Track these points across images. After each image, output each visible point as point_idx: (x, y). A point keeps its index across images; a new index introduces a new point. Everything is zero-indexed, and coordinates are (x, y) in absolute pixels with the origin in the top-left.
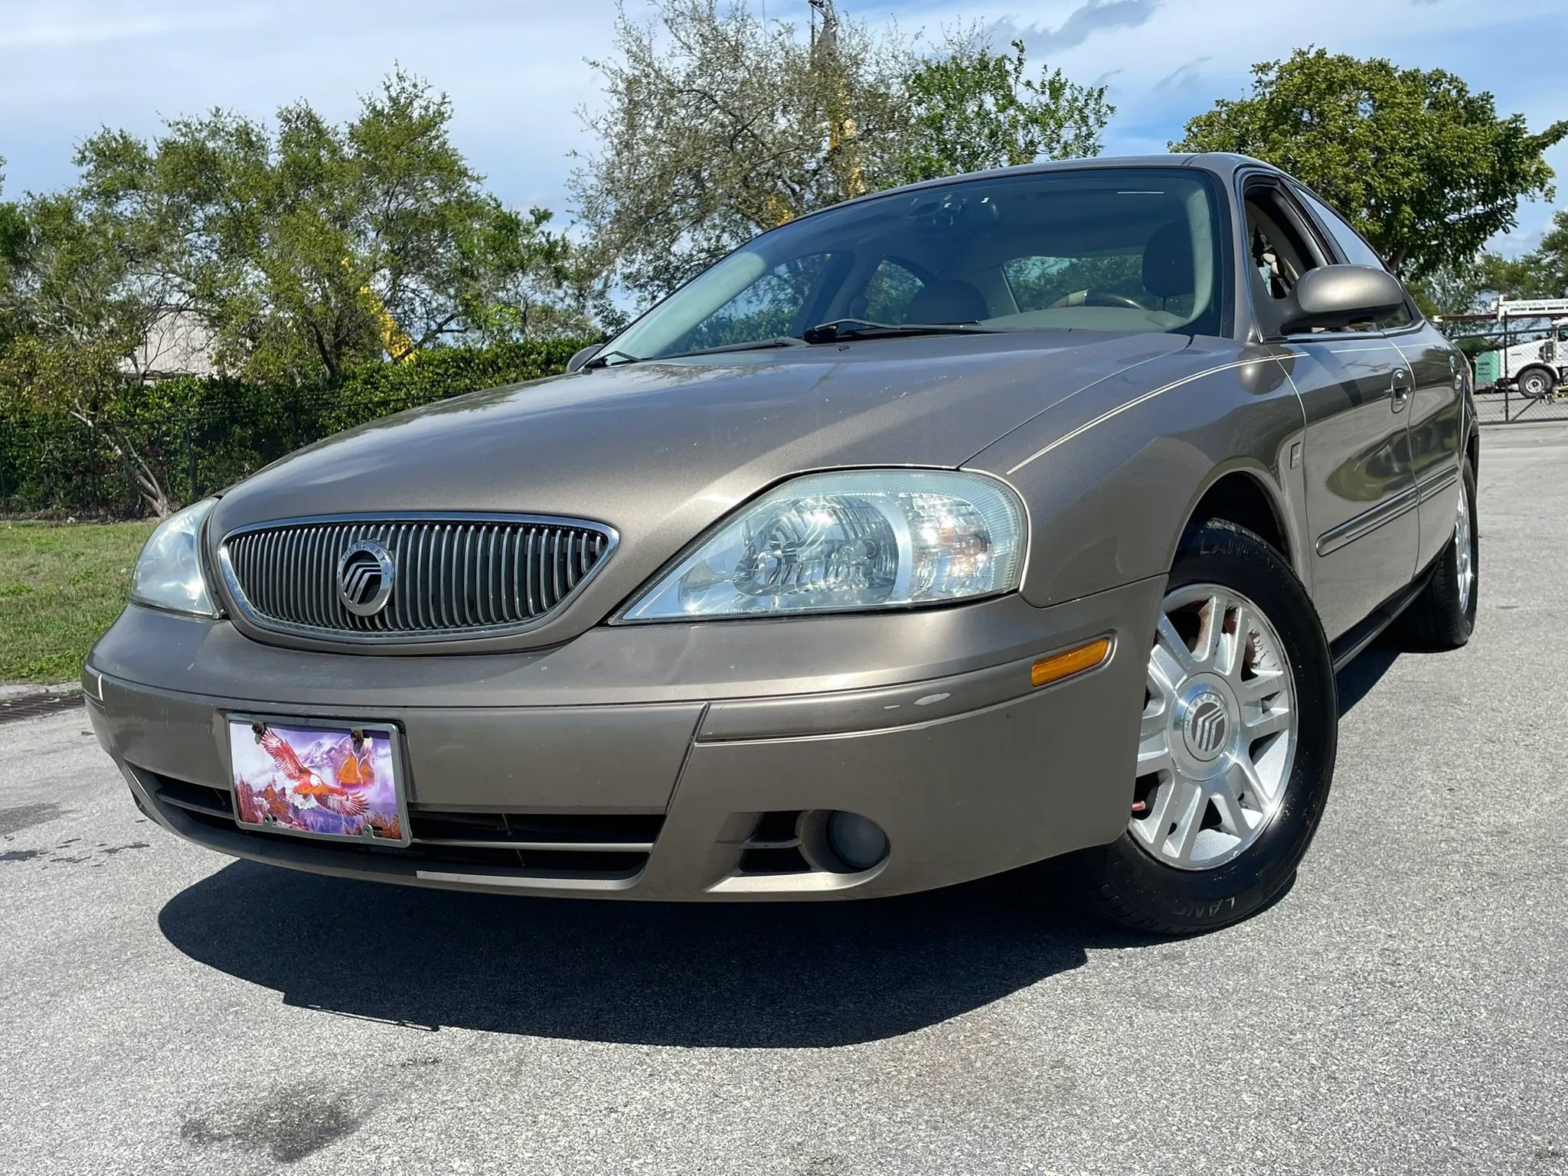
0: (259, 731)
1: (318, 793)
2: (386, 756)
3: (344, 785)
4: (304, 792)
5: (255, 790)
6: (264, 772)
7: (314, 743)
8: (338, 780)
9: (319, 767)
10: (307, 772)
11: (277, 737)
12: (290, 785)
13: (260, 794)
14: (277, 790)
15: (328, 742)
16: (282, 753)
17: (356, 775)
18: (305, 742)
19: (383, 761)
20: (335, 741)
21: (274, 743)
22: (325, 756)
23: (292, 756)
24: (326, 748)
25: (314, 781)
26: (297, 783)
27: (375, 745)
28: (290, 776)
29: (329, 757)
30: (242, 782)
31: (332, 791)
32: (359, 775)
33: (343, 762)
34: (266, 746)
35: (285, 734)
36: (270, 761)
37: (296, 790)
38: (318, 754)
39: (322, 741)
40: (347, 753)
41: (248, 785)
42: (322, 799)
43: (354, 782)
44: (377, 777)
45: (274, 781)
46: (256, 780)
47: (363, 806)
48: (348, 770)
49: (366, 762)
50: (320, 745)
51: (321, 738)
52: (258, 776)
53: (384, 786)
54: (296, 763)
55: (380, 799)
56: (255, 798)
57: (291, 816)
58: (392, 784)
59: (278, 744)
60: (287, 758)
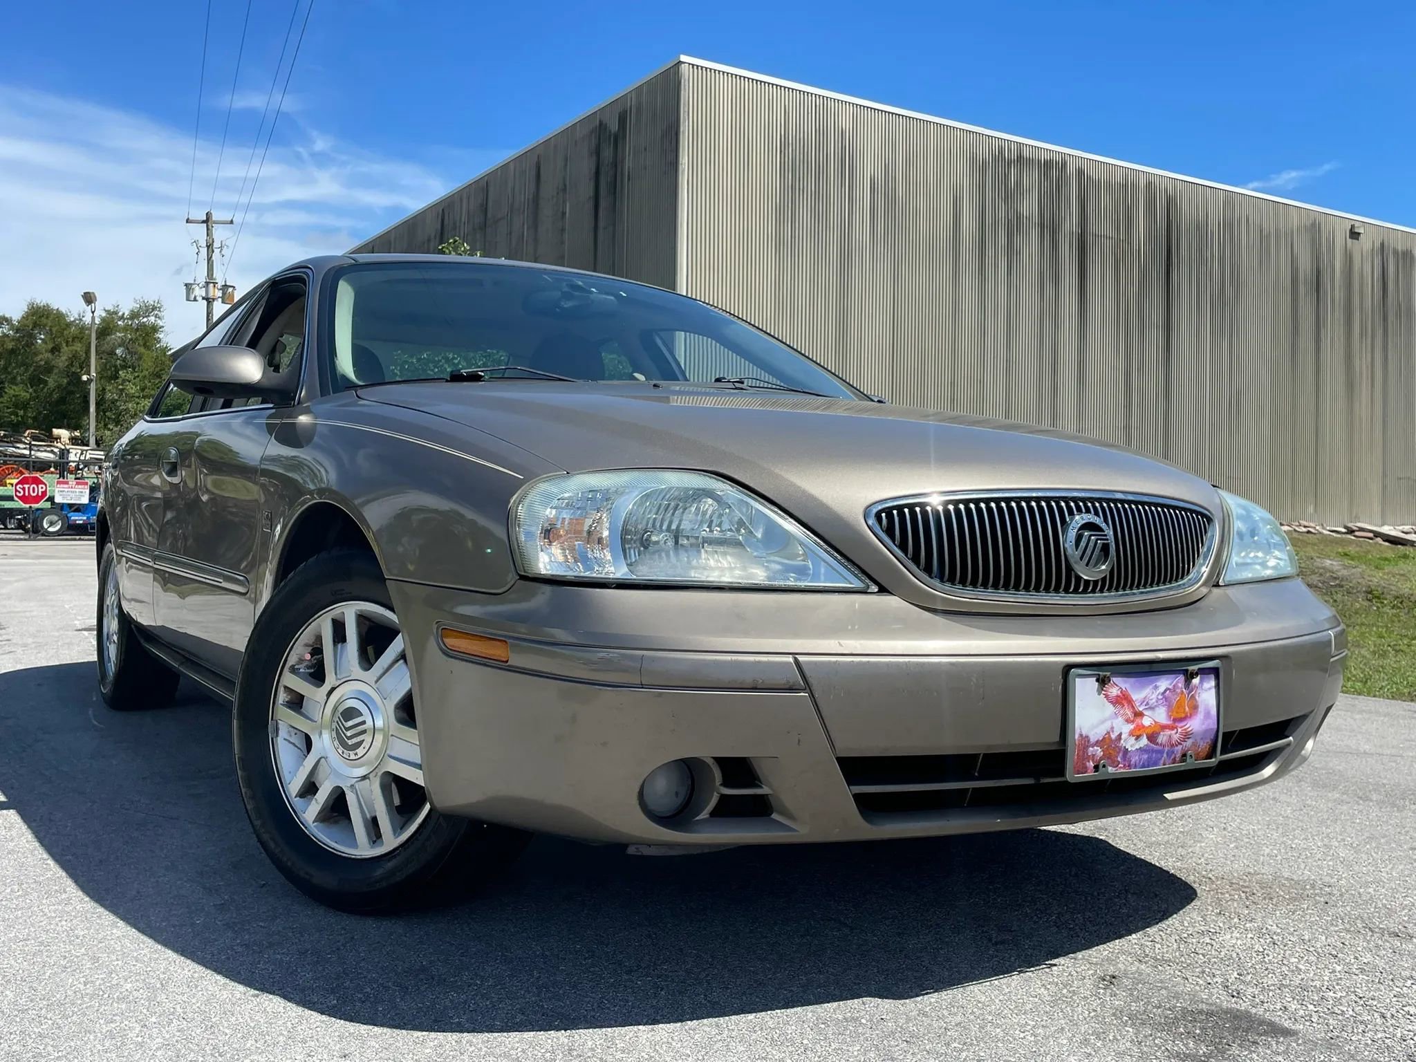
0: (1103, 682)
1: (1150, 731)
2: (1210, 689)
3: (1175, 720)
4: (1138, 733)
5: (1093, 739)
6: (1103, 722)
7: (1151, 687)
8: (1170, 717)
9: (1152, 708)
10: (1140, 715)
11: (1119, 684)
12: (1126, 729)
13: (1097, 743)
14: (1113, 736)
15: (1164, 683)
16: (1122, 700)
17: (1185, 709)
18: (1143, 686)
19: (1207, 693)
20: (1169, 682)
21: (1114, 692)
22: (1160, 697)
23: (1130, 702)
24: (1162, 689)
25: (1146, 721)
26: (1132, 727)
27: (1201, 681)
28: (1128, 721)
29: (1164, 697)
30: (1081, 735)
31: (1164, 727)
32: (1187, 709)
33: (1175, 699)
34: (1106, 696)
35: (1126, 682)
36: (1110, 709)
37: (1131, 734)
38: (1154, 696)
39: (1158, 684)
40: (1179, 691)
41: (1087, 737)
42: (1152, 738)
43: (1183, 715)
44: (1201, 709)
45: (1112, 728)
46: (1095, 730)
47: (1187, 735)
48: (1180, 705)
49: (1193, 697)
50: (1156, 687)
51: (1156, 681)
52: (1097, 726)
53: (1207, 715)
54: (1133, 707)
55: (1204, 727)
56: (1091, 749)
57: (1119, 759)
58: (1214, 711)
59: (1119, 692)
60: (1126, 705)
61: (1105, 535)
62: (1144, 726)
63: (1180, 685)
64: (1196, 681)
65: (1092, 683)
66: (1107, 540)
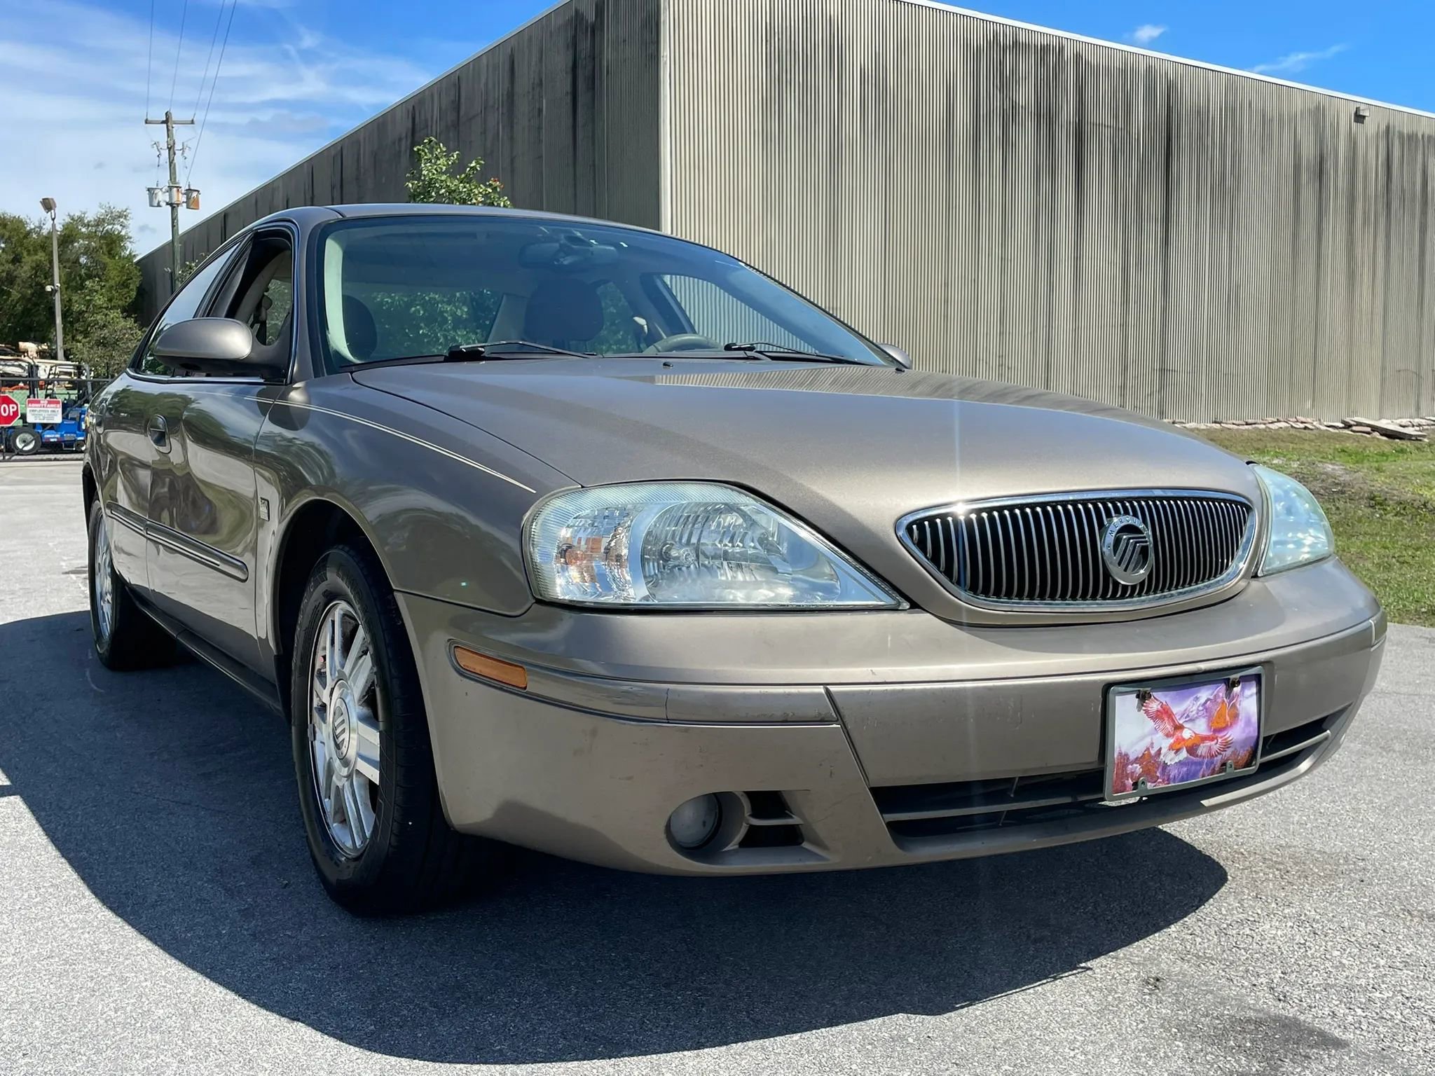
0: (1143, 697)
1: (1189, 744)
2: (1251, 695)
3: (1215, 731)
4: (1178, 747)
5: (1132, 757)
6: (1142, 738)
7: (1192, 698)
8: (1210, 728)
9: (1192, 720)
10: (1181, 728)
11: (1160, 699)
12: (1166, 743)
13: (1137, 760)
14: (1153, 752)
15: (1205, 694)
16: (1163, 714)
17: (1225, 719)
18: (1185, 698)
19: (1248, 701)
20: (1210, 692)
21: (1154, 706)
22: (1201, 708)
23: (1170, 715)
24: (1202, 700)
25: (1186, 734)
26: (1171, 741)
27: (1243, 689)
28: (1168, 735)
29: (1205, 708)
30: (1120, 754)
31: (1204, 739)
32: (1228, 718)
33: (1216, 710)
34: (1147, 712)
35: (1166, 696)
36: (1151, 724)
37: (1171, 748)
38: (1195, 708)
39: (1199, 695)
40: (1219, 700)
41: (1126, 755)
42: (1192, 750)
43: (1224, 725)
44: (1242, 716)
45: (1152, 743)
46: (1135, 747)
47: (1227, 745)
48: (1220, 715)
49: (1234, 705)
50: (1197, 699)
51: (1198, 692)
52: (1137, 743)
53: (1248, 722)
54: (1173, 721)
55: (1244, 736)
56: (1130, 766)
57: (1158, 774)
58: (1255, 719)
59: (1159, 707)
60: (1166, 719)
61: (1145, 537)
62: (1184, 739)
63: (1221, 694)
64: (1237, 689)
65: (1132, 700)
66: (1146, 542)
